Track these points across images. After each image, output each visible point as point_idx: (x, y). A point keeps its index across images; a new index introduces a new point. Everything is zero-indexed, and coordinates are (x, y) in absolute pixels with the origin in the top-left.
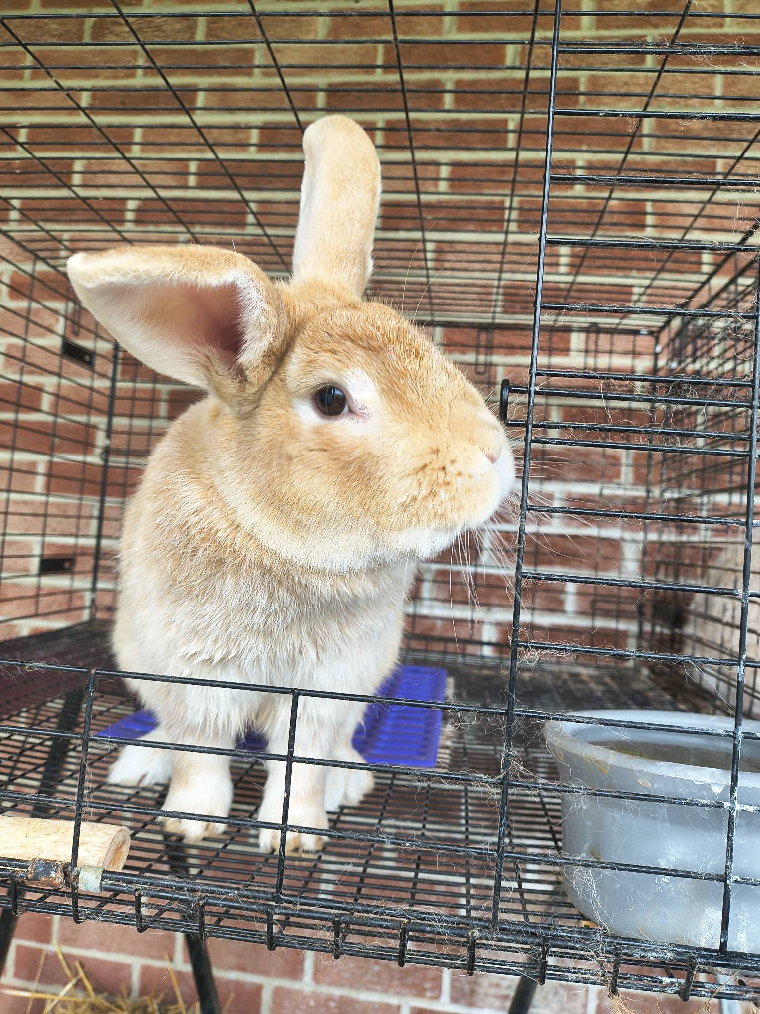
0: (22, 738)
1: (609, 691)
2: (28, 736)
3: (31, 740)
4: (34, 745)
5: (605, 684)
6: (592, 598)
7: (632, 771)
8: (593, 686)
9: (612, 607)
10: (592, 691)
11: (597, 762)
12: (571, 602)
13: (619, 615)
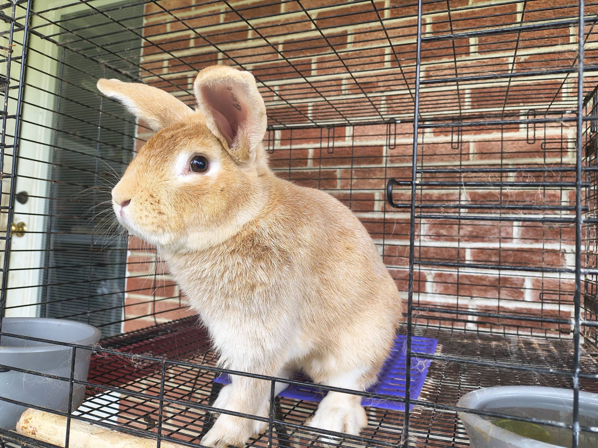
0: (198, 370)
1: (551, 356)
2: (201, 369)
3: (202, 371)
4: (203, 374)
5: (549, 351)
6: (541, 292)
7: (504, 443)
8: (540, 352)
9: (556, 297)
10: (538, 356)
11: (482, 432)
12: (528, 295)
13: (560, 302)
